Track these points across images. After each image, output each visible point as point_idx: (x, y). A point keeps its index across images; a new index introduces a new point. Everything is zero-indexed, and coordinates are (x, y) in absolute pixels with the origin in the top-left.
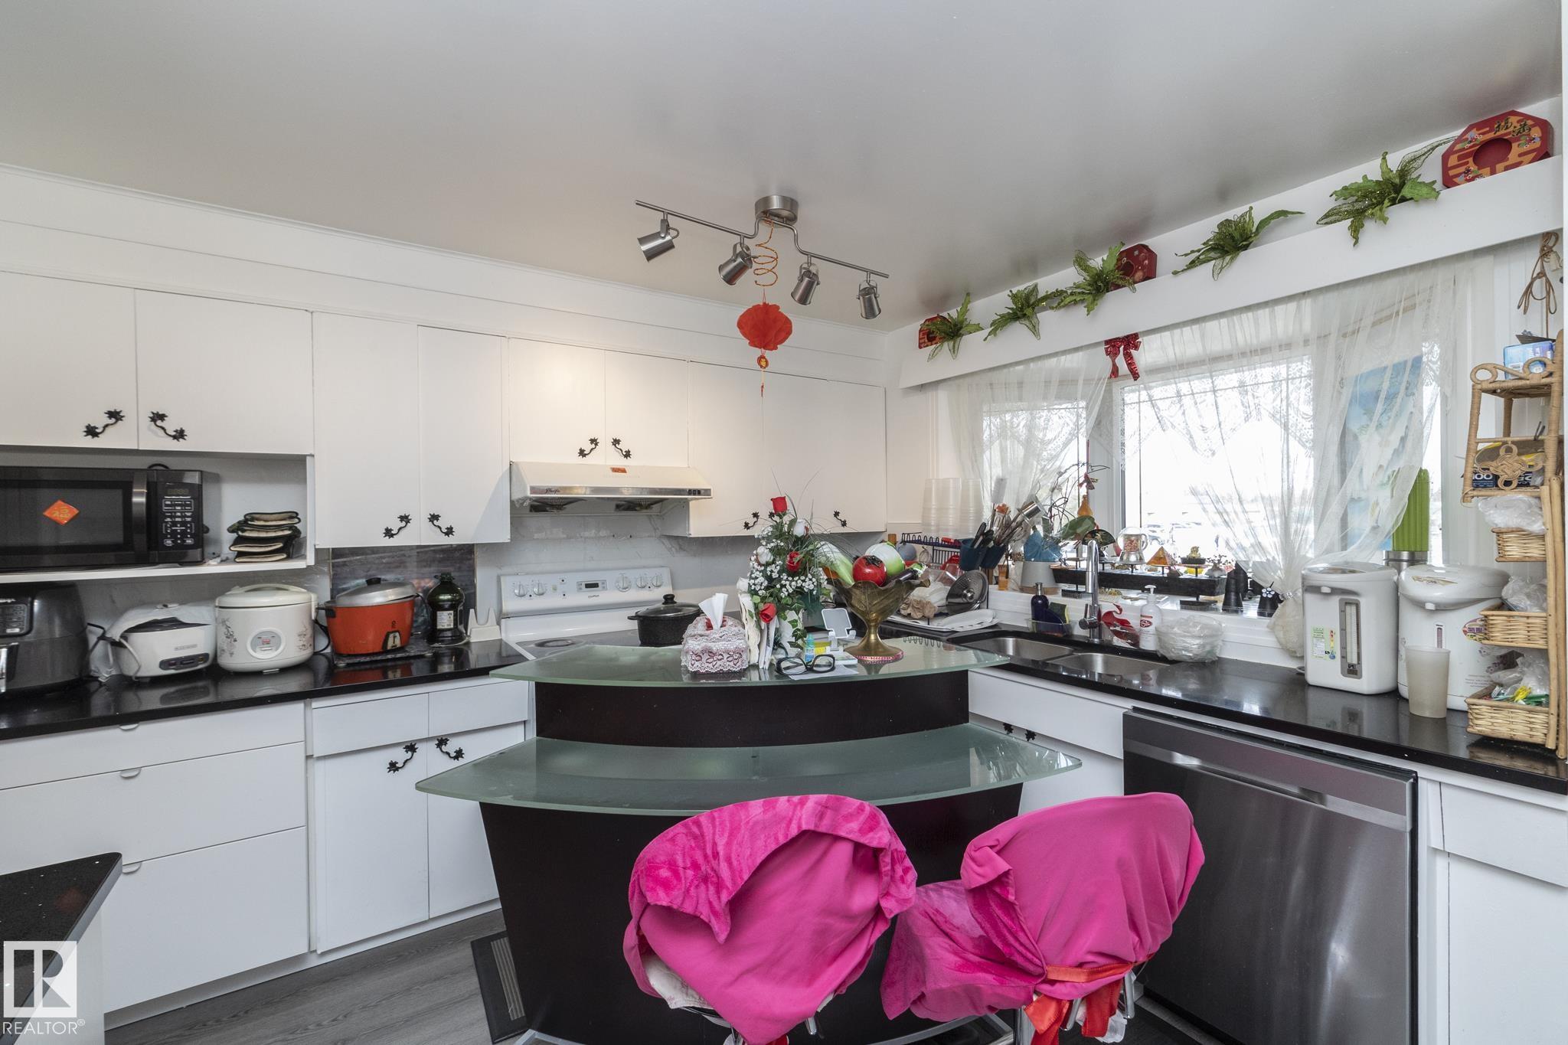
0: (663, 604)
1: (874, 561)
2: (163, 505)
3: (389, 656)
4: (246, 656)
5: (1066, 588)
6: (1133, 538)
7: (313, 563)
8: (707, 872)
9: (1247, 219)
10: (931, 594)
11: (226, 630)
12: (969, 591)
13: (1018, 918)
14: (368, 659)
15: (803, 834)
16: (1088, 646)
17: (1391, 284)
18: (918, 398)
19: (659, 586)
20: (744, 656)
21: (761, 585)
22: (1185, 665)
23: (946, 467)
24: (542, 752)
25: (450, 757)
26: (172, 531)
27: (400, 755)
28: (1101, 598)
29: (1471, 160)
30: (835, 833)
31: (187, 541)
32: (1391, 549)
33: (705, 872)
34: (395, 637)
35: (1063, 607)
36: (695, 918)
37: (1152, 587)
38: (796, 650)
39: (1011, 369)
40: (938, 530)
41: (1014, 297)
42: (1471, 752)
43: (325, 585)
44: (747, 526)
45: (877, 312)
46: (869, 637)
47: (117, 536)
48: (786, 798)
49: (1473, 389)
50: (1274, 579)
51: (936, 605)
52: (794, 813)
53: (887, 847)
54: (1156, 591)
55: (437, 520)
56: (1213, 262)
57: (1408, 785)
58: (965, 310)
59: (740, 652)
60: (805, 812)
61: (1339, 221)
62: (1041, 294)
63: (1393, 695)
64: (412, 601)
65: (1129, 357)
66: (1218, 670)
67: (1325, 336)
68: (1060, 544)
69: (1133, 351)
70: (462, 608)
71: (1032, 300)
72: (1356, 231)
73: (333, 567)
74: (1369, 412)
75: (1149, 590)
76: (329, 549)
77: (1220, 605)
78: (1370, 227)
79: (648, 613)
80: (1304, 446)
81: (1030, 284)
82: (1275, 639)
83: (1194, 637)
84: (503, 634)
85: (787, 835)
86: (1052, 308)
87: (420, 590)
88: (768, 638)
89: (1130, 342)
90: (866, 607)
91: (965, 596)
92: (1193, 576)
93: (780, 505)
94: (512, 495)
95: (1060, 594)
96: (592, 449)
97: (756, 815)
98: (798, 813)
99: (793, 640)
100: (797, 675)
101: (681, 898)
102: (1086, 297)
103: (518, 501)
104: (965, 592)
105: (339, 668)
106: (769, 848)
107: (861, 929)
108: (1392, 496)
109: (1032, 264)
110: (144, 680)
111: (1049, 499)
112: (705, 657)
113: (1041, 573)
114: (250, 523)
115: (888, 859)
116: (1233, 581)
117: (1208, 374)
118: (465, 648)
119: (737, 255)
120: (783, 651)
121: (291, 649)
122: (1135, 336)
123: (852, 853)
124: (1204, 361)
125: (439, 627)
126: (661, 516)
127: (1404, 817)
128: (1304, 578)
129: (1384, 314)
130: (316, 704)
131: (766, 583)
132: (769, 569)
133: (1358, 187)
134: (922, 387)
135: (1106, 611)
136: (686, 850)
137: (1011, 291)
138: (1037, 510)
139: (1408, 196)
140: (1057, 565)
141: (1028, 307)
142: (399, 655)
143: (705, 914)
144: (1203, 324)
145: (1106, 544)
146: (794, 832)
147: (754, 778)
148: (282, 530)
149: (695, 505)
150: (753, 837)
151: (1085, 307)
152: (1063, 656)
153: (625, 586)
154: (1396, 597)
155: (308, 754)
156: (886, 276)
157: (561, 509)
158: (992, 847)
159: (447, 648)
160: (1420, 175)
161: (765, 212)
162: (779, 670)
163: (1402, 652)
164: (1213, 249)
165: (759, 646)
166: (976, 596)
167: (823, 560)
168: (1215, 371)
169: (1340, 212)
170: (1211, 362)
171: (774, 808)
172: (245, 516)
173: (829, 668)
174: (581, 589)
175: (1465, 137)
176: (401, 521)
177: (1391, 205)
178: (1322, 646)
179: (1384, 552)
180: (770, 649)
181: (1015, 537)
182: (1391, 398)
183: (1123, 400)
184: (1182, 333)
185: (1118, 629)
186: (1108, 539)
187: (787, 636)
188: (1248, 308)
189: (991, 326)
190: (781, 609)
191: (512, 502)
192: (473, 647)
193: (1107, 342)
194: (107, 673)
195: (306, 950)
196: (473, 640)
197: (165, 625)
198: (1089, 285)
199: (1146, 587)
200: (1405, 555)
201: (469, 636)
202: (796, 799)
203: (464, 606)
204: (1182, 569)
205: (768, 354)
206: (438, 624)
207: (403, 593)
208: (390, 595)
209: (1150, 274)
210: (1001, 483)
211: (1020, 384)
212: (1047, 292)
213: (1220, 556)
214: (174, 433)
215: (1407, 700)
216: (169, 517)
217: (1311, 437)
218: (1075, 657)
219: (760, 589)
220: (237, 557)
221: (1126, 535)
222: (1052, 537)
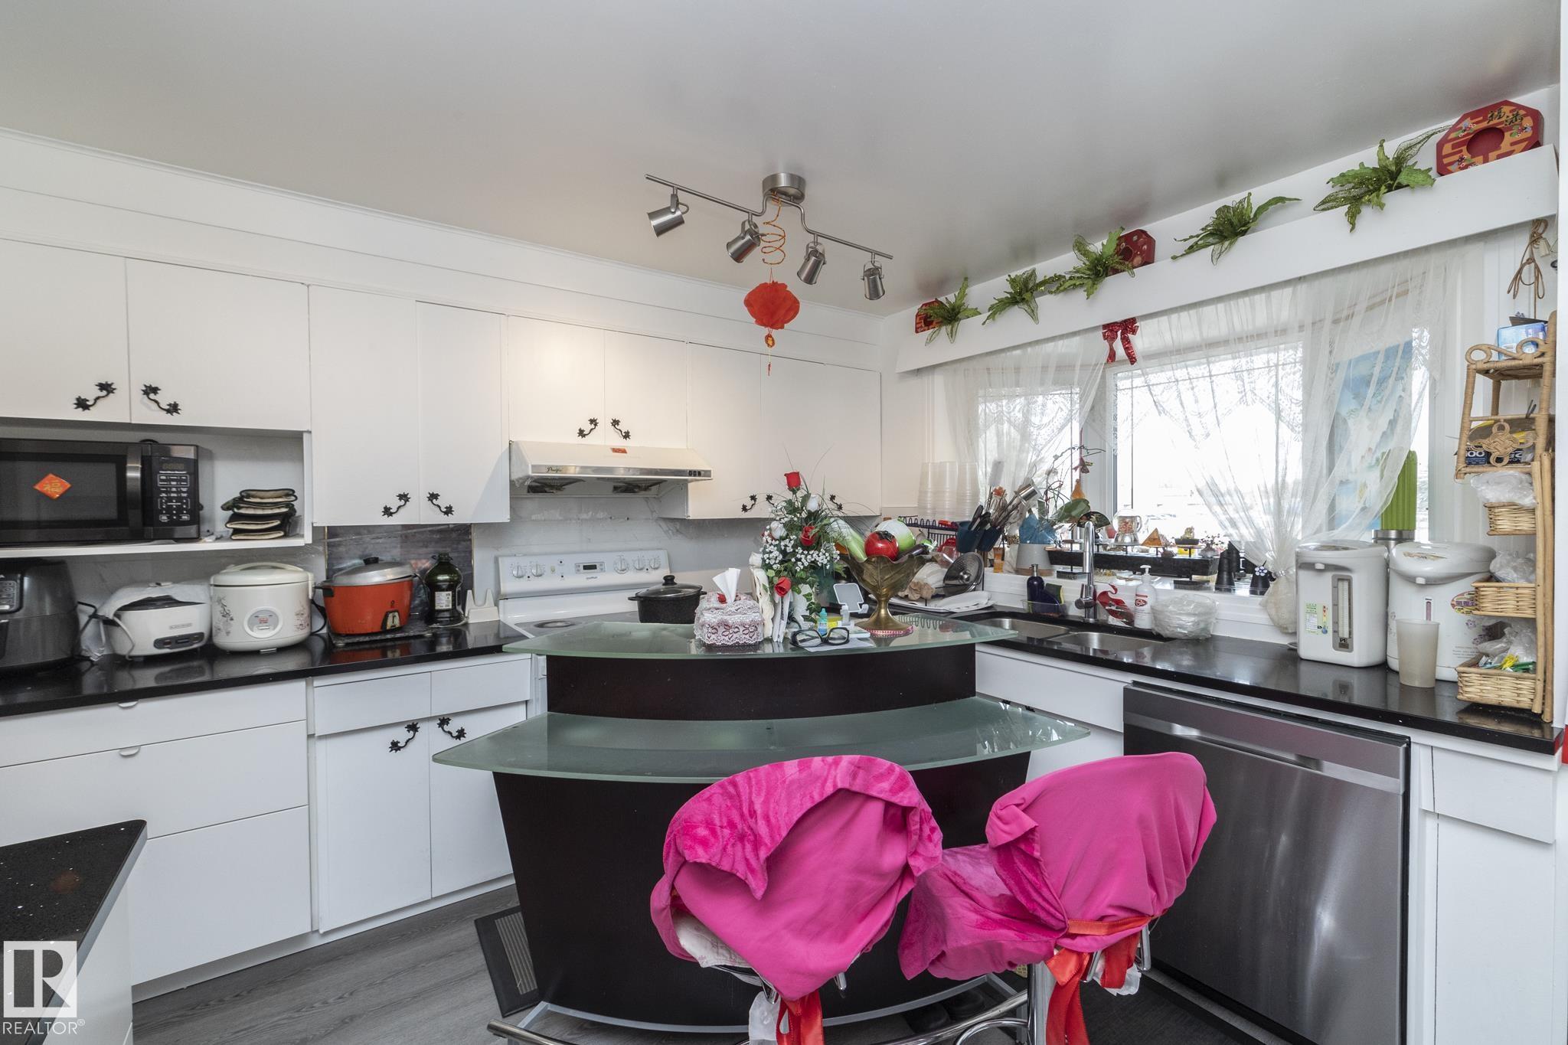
0: (664, 585)
1: (885, 536)
2: (158, 480)
3: (389, 636)
4: (242, 635)
5: (1060, 570)
6: (1127, 520)
7: (310, 542)
8: (743, 829)
9: (1246, 205)
10: (929, 576)
11: (222, 609)
12: (965, 573)
13: (1042, 873)
14: (367, 639)
15: (838, 792)
16: (1083, 626)
17: (1385, 270)
18: (914, 382)
19: (657, 568)
20: (760, 630)
21: (776, 559)
22: (1179, 641)
23: (942, 450)
24: (553, 727)
25: (452, 736)
26: (168, 507)
27: (401, 734)
28: (1096, 578)
29: (1464, 148)
30: (867, 793)
31: (183, 517)
32: (1379, 528)
33: (741, 831)
34: (394, 617)
35: (1059, 588)
36: (731, 875)
37: (1147, 567)
38: (811, 624)
39: (1008, 354)
40: (934, 514)
41: (1013, 282)
42: (1460, 718)
43: (321, 564)
44: (744, 509)
45: (881, 294)
46: (880, 612)
47: (111, 513)
48: (820, 758)
49: (1468, 369)
50: (1267, 558)
51: (933, 586)
52: (829, 773)
53: (917, 806)
54: (1151, 572)
55: (437, 499)
56: (1212, 247)
57: (1401, 749)
58: (963, 295)
59: (756, 625)
60: (839, 772)
61: (1336, 207)
62: (1040, 279)
63: (1382, 668)
64: (409, 583)
65: (1126, 341)
66: (1211, 648)
67: (1320, 321)
68: (1055, 527)
69: (1130, 336)
70: (460, 589)
71: (1031, 285)
72: (1353, 217)
73: (328, 546)
74: (1359, 396)
75: (1144, 569)
76: (324, 527)
77: (1213, 584)
78: (1367, 212)
79: (648, 594)
80: (1293, 430)
81: (1029, 269)
82: (1268, 617)
83: (1189, 614)
84: (501, 616)
85: (823, 793)
86: (1051, 293)
87: (417, 571)
88: (782, 612)
89: (1128, 326)
90: (878, 582)
91: (962, 578)
92: (1187, 557)
93: (793, 481)
94: (512, 475)
95: (1055, 574)
96: (592, 429)
97: (792, 774)
98: (833, 772)
99: (807, 613)
100: (813, 647)
101: (719, 856)
102: (1085, 281)
103: (518, 480)
104: (961, 574)
105: (337, 647)
106: (804, 806)
107: (890, 886)
108: (1382, 478)
109: (1029, 249)
110: (136, 660)
111: (1045, 482)
112: (721, 630)
113: (1036, 554)
114: (245, 500)
115: (917, 819)
116: (1226, 561)
117: (1205, 360)
118: (463, 629)
119: (746, 232)
120: (796, 625)
121: (288, 628)
122: (1133, 321)
123: (883, 812)
124: (1201, 346)
125: (438, 607)
126: (658, 499)
127: (1398, 780)
128: (1298, 555)
129: (1378, 299)
130: (318, 682)
131: (781, 557)
132: (782, 543)
133: (1355, 173)
134: (918, 371)
135: (1101, 591)
136: (723, 810)
137: (1009, 276)
138: (1034, 493)
139: (1405, 183)
140: (1052, 547)
141: (1027, 291)
142: (398, 635)
143: (741, 871)
144: (1201, 309)
145: (1101, 526)
146: (829, 790)
147: (772, 748)
148: (279, 508)
149: (694, 487)
150: (790, 796)
151: (1085, 291)
152: (1059, 635)
153: (623, 567)
154: (1387, 572)
155: (310, 733)
156: (890, 258)
157: (559, 490)
158: (1018, 805)
159: (445, 629)
160: (1416, 163)
161: (772, 190)
162: (794, 642)
163: (1393, 625)
164: (1211, 234)
165: (773, 619)
166: (972, 579)
167: (835, 535)
168: (1213, 356)
169: (1337, 199)
170: (1208, 348)
171: (809, 767)
172: (241, 493)
173: (843, 641)
174: (578, 570)
175: (1459, 126)
176: (400, 499)
177: (1388, 192)
178: (1315, 621)
179: (1373, 531)
180: (784, 623)
181: (1011, 520)
182: (1382, 381)
183: (1116, 385)
184: (1179, 318)
185: (1113, 608)
186: (1102, 521)
187: (801, 609)
188: (1245, 293)
189: (989, 311)
190: (796, 582)
191: (512, 483)
192: (471, 628)
193: (1105, 327)
194: (99, 652)
195: (309, 930)
196: (471, 621)
197: (159, 603)
198: (1089, 269)
199: (1142, 567)
200: (1393, 534)
201: (467, 617)
202: (830, 759)
203: (461, 588)
204: (1175, 550)
205: (775, 333)
206: (436, 605)
207: (401, 573)
208: (389, 574)
209: (1148, 259)
210: (998, 466)
211: (1017, 370)
212: (1045, 277)
213: (1213, 537)
214: (168, 407)
215: (1397, 673)
216: (164, 492)
217: (1301, 422)
218: (1072, 636)
219: (775, 563)
220: (233, 534)
221: (1120, 517)
222: (1047, 520)
